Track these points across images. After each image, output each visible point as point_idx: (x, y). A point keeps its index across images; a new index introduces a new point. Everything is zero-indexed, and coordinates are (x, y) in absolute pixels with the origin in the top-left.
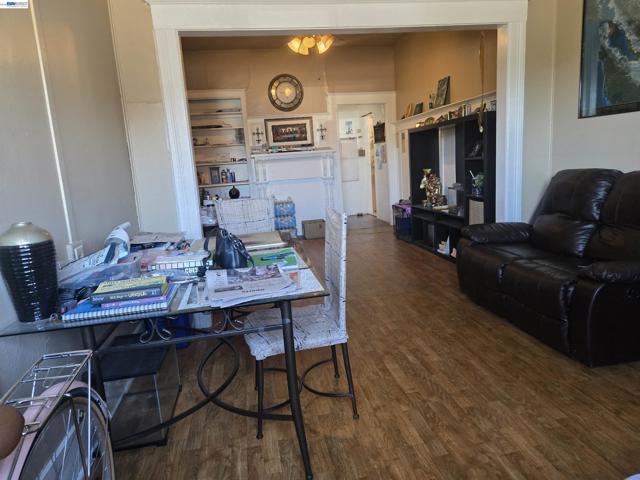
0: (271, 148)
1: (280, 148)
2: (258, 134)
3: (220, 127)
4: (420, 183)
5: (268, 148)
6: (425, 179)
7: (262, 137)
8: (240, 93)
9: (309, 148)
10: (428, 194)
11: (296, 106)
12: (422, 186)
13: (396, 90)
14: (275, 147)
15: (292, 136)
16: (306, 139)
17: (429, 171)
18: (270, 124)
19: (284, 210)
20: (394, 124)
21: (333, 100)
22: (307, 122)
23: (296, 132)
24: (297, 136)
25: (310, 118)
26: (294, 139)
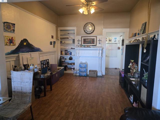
0: (82, 46)
1: (85, 46)
2: (79, 41)
3: (68, 38)
4: (129, 66)
5: (81, 46)
6: (131, 64)
7: (80, 42)
8: (75, 28)
9: (95, 46)
10: (131, 71)
11: (92, 33)
12: (129, 67)
13: (129, 28)
14: (84, 45)
15: (89, 42)
16: (94, 43)
17: (133, 61)
18: (83, 38)
19: (83, 66)
20: (127, 40)
21: (105, 31)
22: (95, 38)
23: (91, 41)
24: (91, 42)
25: (96, 37)
26: (90, 43)
